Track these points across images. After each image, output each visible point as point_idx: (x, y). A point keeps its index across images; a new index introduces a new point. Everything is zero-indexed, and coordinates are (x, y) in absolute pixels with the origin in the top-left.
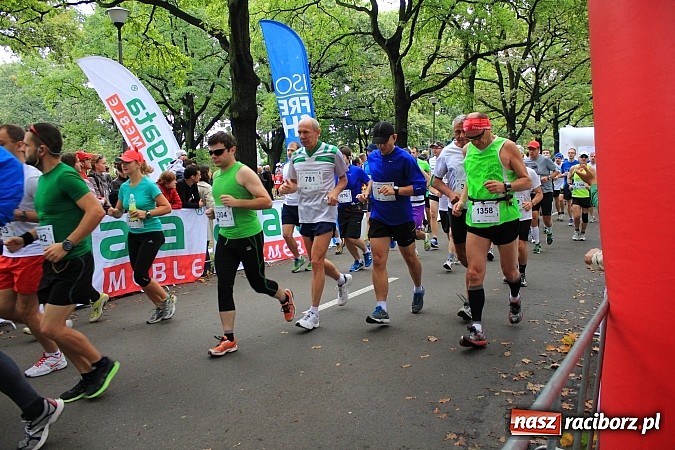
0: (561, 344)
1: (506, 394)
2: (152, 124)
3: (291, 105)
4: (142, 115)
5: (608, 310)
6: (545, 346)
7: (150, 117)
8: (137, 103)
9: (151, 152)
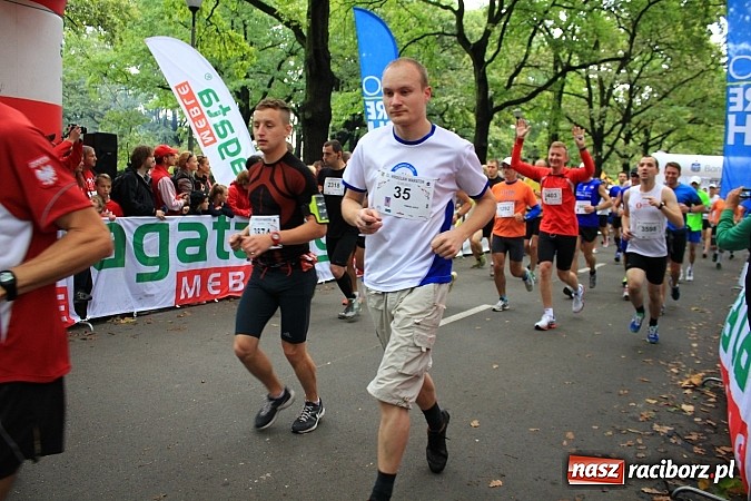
3: (378, 109)
4: (214, 108)
7: (224, 110)
8: (211, 94)
9: (223, 150)
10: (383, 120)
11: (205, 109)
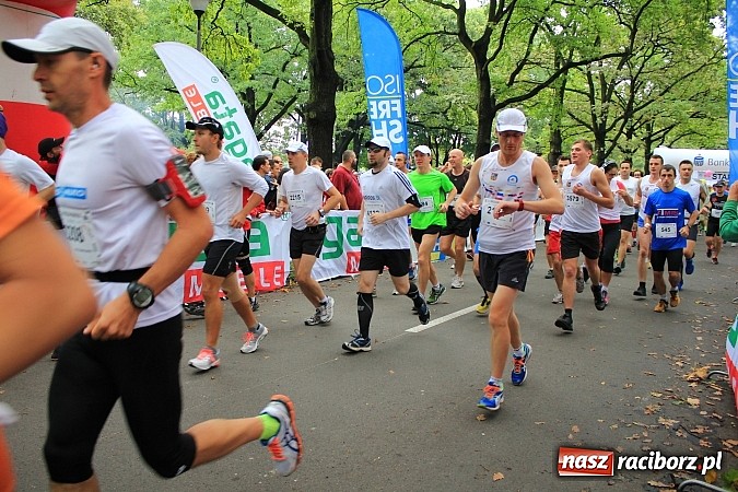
2: (232, 120)
3: (381, 108)
4: (221, 110)
8: (217, 96)
10: (385, 119)
11: (212, 111)
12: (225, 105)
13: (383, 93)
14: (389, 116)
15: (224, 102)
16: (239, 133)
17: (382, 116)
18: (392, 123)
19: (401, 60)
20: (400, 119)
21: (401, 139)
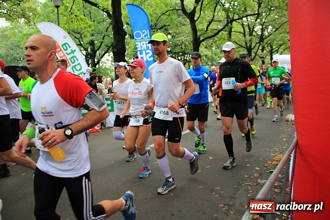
0: (274, 160)
1: (248, 185)
2: (74, 55)
3: (142, 45)
4: (69, 51)
5: (297, 144)
6: (267, 161)
7: (73, 52)
8: (67, 45)
9: (74, 69)
10: (144, 50)
11: (65, 52)
12: (71, 49)
13: (142, 38)
14: (146, 49)
15: (70, 47)
16: (77, 60)
17: (143, 49)
18: (147, 51)
19: (149, 23)
20: (150, 50)
21: (152, 59)
